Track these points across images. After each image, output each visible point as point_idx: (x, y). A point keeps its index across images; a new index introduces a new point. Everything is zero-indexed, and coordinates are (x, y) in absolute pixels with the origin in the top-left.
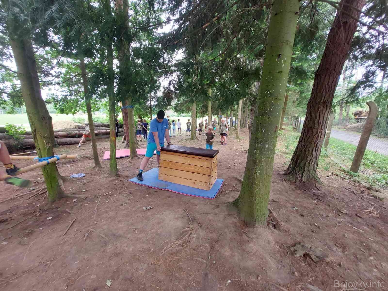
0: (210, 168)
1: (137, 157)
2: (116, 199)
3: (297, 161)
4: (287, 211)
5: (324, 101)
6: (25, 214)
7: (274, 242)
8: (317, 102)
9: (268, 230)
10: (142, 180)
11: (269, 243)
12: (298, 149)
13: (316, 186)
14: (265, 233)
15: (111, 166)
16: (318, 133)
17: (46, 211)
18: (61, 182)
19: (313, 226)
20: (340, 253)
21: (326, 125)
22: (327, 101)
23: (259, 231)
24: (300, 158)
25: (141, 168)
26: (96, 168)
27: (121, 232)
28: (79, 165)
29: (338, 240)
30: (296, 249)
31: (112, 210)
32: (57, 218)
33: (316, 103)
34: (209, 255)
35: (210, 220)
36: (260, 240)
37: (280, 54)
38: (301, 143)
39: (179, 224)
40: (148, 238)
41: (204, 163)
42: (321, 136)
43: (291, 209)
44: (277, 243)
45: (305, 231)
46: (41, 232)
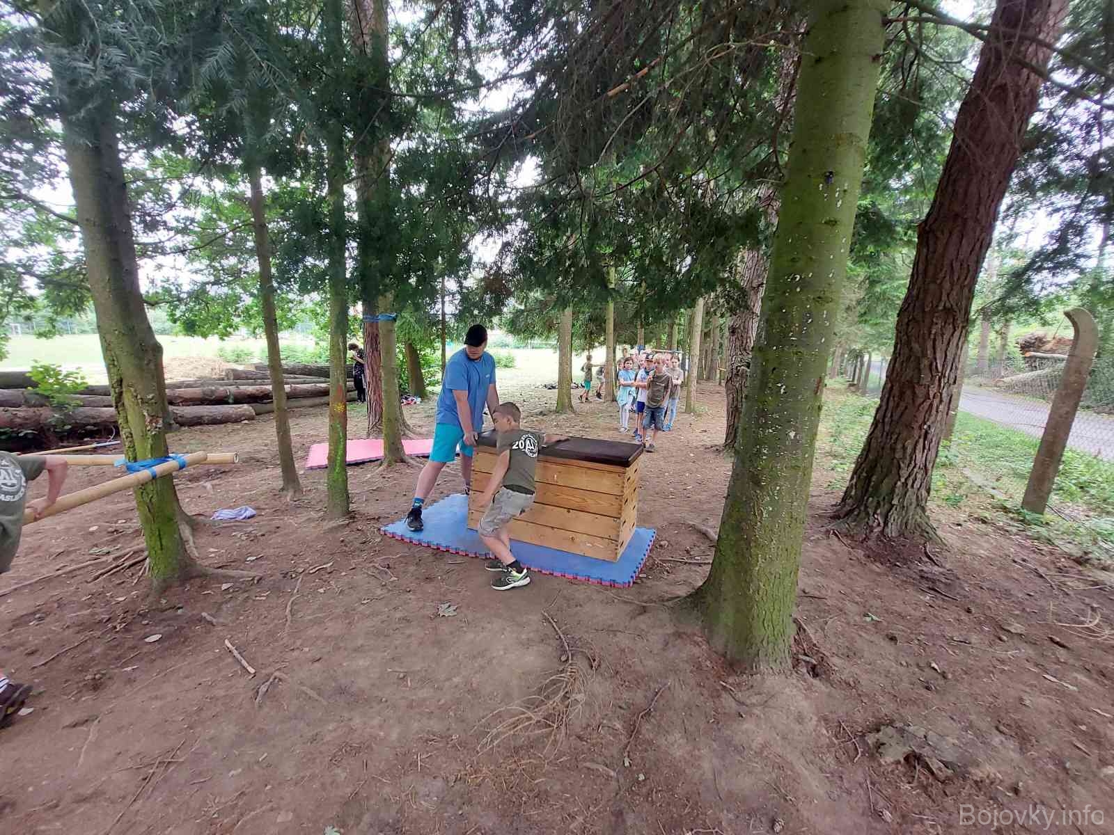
0: (619, 497)
1: (403, 461)
2: (349, 583)
3: (869, 478)
4: (848, 623)
5: (948, 305)
6: (82, 626)
7: (815, 718)
8: (927, 309)
9: (795, 681)
10: (419, 529)
11: (800, 719)
12: (874, 444)
13: (926, 553)
14: (787, 690)
15: (330, 488)
16: (931, 397)
17: (143, 616)
18: (186, 532)
19: (927, 670)
20: (1011, 753)
21: (952, 376)
22: (954, 307)
23: (768, 683)
24: (879, 468)
25: (418, 494)
26: (285, 492)
27: (362, 683)
28: (236, 483)
29: (1003, 715)
30: (881, 741)
31: (336, 618)
32: (176, 640)
33: (924, 311)
34: (626, 754)
35: (623, 651)
36: (774, 711)
37: (831, 173)
38: (880, 425)
39: (533, 659)
40: (442, 701)
41: (602, 481)
42: (938, 407)
43: (857, 618)
44: (826, 720)
45: (905, 685)
46: (130, 681)
